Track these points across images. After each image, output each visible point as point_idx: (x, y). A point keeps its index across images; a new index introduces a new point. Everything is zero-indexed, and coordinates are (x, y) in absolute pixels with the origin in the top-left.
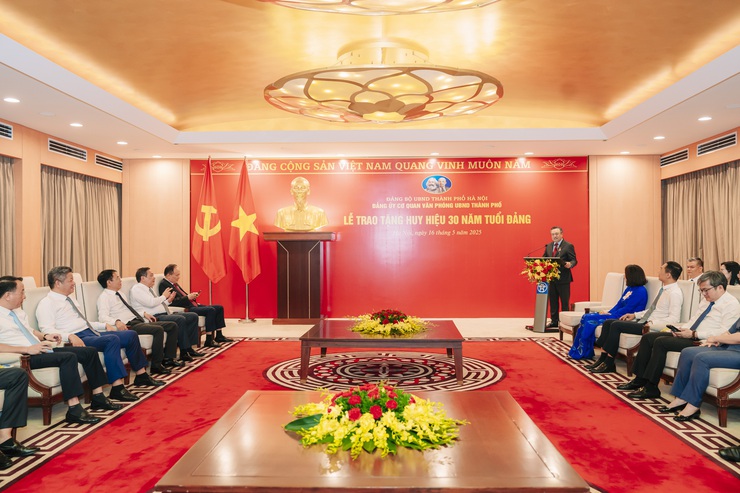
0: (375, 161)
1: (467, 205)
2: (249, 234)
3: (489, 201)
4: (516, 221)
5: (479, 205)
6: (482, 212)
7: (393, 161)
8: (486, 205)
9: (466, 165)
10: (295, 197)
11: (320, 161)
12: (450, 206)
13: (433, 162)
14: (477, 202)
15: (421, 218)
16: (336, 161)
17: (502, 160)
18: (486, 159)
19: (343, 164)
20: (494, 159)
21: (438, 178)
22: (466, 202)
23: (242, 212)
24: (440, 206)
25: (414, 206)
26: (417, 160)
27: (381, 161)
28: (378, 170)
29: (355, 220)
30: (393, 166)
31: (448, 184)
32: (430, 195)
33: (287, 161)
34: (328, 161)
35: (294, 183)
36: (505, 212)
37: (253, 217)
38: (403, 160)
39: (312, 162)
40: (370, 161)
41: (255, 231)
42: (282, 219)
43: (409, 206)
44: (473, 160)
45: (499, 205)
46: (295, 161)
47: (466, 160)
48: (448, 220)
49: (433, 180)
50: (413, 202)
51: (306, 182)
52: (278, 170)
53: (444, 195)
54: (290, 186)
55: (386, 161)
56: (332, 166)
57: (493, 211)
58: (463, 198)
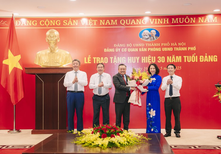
0: (106, 19)
1: (170, 49)
2: (15, 69)
3: (187, 46)
4: (206, 60)
5: (180, 49)
6: (182, 54)
7: (119, 19)
8: (185, 49)
9: (170, 21)
10: (49, 44)
11: (68, 19)
12: (159, 50)
13: (146, 19)
14: (178, 46)
15: (138, 59)
16: (79, 19)
17: (197, 16)
18: (184, 16)
19: (84, 21)
20: (190, 16)
21: (150, 30)
22: (170, 46)
23: (10, 54)
24: (152, 50)
25: (133, 50)
26: (135, 18)
27: (110, 19)
28: (108, 25)
29: (92, 60)
30: (118, 22)
31: (158, 34)
32: (145, 42)
33: (44, 19)
34: (73, 19)
35: (48, 33)
36: (199, 53)
37: (19, 57)
38: (125, 18)
39: (62, 20)
40: (102, 18)
41: (20, 67)
42: (39, 58)
43: (129, 50)
44: (175, 17)
45: (194, 49)
46: (50, 19)
47: (170, 17)
48: (157, 59)
49: (147, 32)
50: (133, 47)
51: (56, 33)
52: (38, 25)
53: (154, 42)
54: (45, 36)
55: (114, 18)
56: (76, 23)
57: (190, 53)
58: (168, 44)
